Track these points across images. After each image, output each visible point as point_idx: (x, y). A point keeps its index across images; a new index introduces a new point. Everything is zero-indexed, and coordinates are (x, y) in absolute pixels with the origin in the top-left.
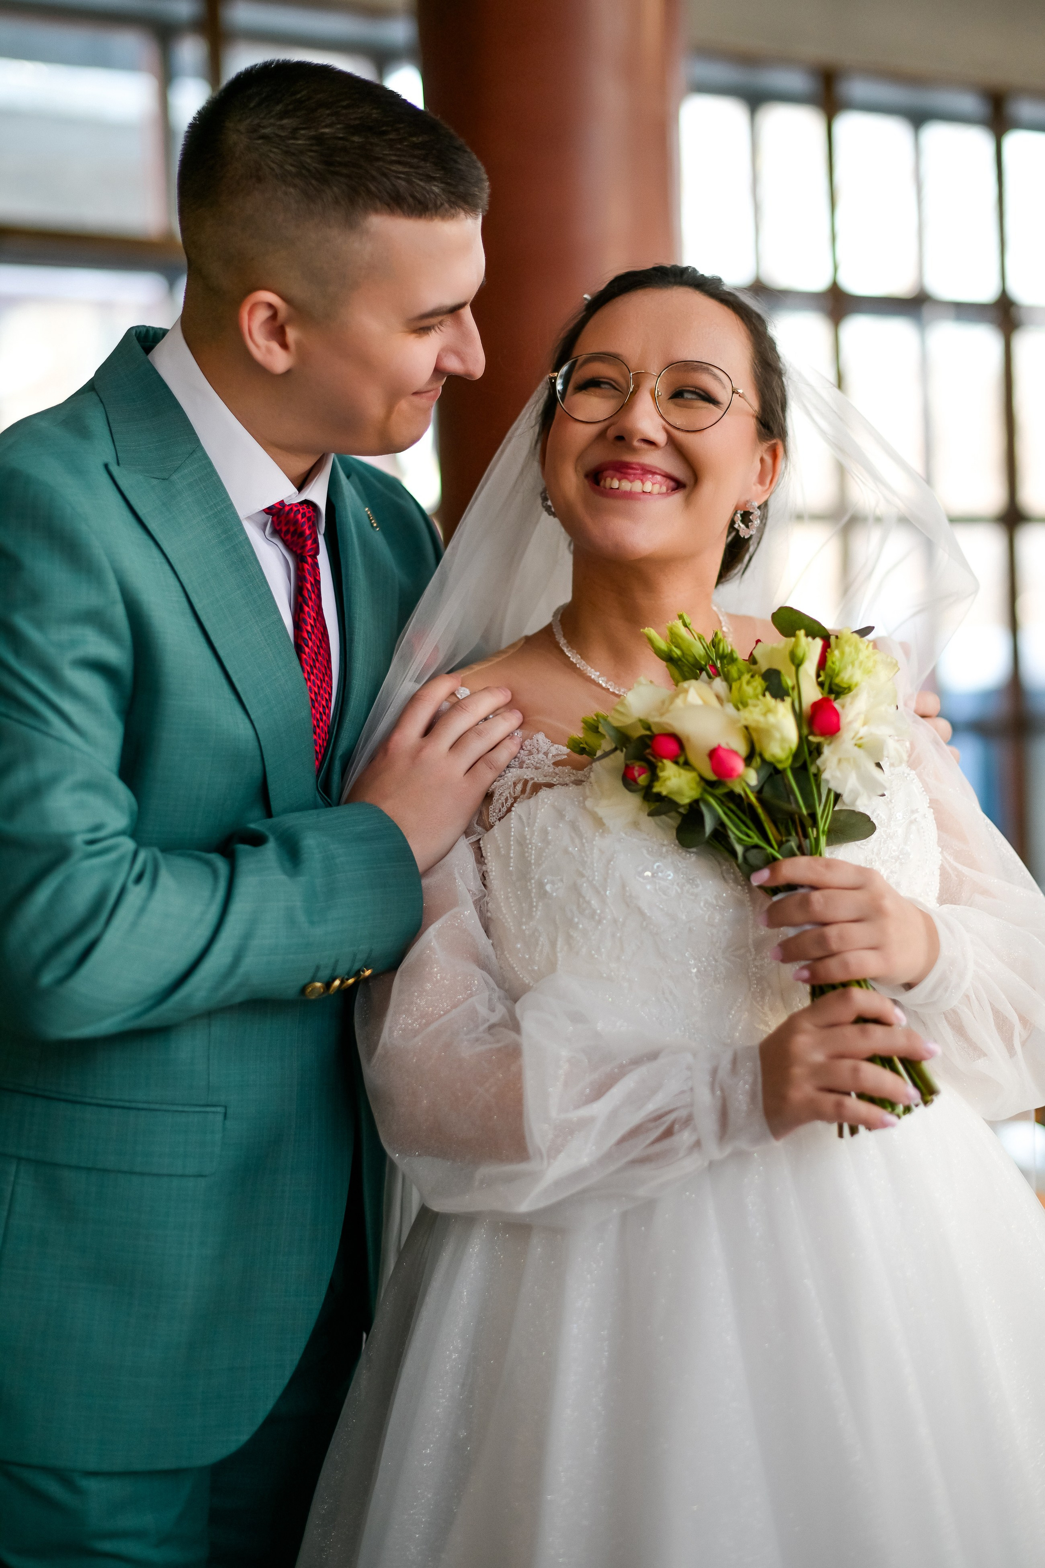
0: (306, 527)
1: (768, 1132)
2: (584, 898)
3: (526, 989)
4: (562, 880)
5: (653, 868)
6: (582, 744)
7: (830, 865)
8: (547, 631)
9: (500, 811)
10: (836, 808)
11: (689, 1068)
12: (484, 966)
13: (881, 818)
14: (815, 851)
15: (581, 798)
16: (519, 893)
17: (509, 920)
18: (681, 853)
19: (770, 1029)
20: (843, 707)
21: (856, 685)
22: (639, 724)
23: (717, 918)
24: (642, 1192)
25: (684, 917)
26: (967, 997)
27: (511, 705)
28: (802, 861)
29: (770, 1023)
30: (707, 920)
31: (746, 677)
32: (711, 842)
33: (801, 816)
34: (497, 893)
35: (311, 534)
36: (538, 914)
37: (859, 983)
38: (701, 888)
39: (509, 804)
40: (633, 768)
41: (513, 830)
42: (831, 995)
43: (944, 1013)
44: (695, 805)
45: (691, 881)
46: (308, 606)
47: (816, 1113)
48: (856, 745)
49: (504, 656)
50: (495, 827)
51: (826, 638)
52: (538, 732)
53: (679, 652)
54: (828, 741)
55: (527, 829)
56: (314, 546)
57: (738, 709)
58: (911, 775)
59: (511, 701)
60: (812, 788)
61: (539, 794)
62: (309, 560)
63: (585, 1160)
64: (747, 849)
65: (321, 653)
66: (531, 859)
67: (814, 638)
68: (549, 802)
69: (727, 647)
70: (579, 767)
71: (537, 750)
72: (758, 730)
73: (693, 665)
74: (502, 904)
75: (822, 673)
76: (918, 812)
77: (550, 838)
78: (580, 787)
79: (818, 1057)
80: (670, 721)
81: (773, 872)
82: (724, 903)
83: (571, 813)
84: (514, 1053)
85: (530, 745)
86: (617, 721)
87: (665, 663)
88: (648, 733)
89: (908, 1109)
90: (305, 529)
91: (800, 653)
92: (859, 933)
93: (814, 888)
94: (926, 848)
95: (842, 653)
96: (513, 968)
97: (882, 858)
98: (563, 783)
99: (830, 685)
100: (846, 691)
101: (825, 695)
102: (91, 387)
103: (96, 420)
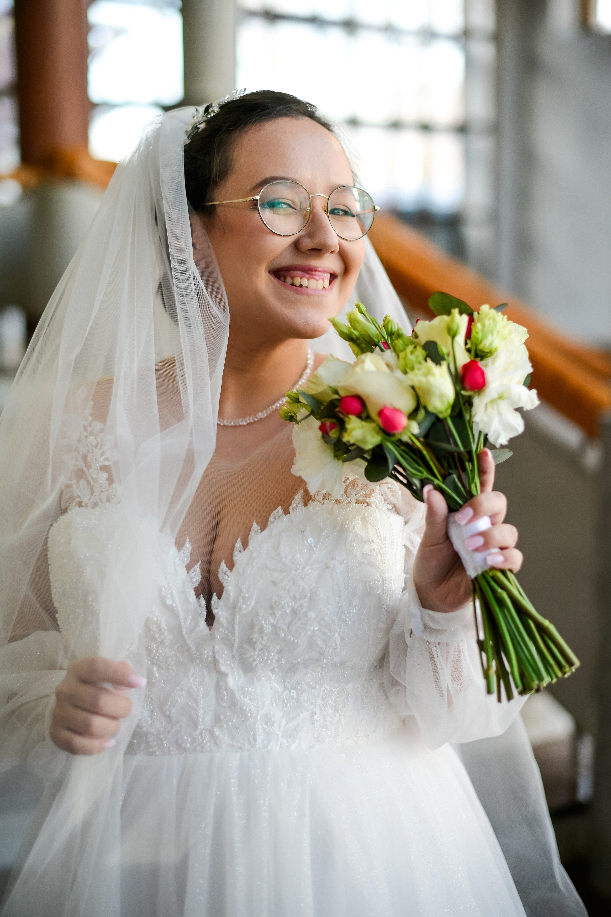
6: (290, 413)
14: (471, 480)
20: (487, 367)
21: (496, 350)
22: (329, 391)
31: (410, 348)
33: (459, 454)
40: (326, 425)
44: (377, 450)
48: (497, 395)
51: (471, 313)
53: (358, 333)
54: (477, 394)
57: (405, 373)
60: (467, 431)
67: (463, 314)
69: (394, 326)
72: (422, 389)
73: (369, 342)
75: (468, 341)
87: (347, 342)
88: (336, 397)
91: (454, 327)
95: (483, 325)
99: (476, 350)
100: (489, 355)
101: (473, 359)
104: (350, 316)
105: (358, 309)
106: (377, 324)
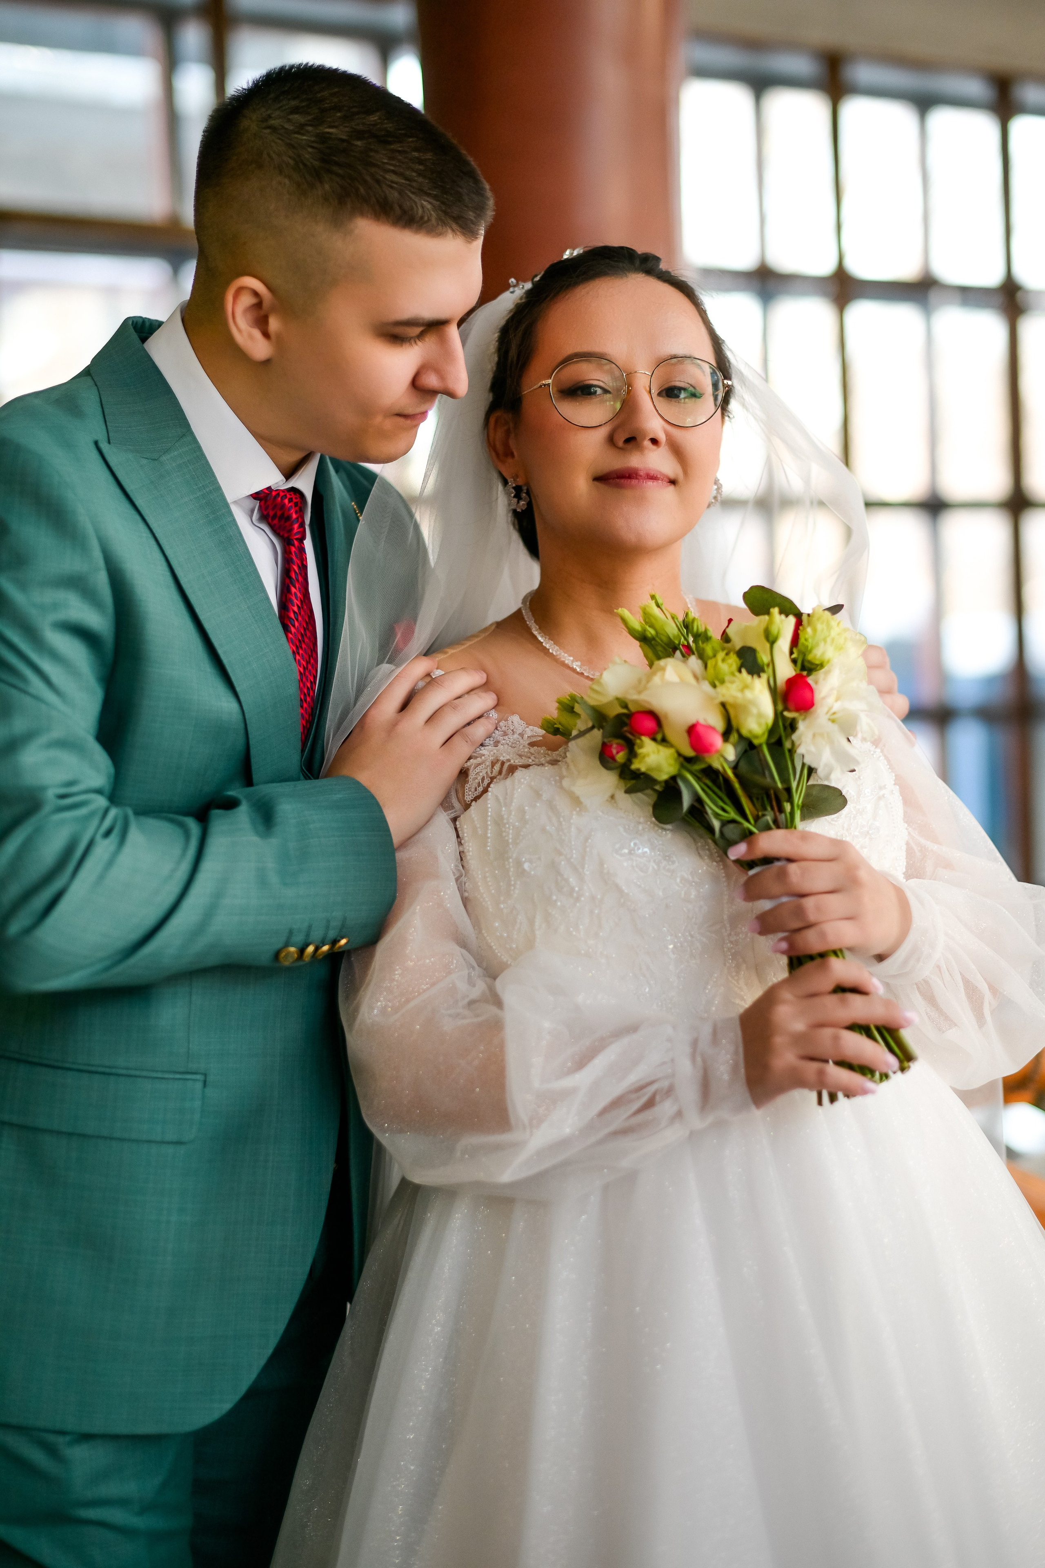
0: (293, 511)
1: (750, 1101)
2: (562, 875)
3: (504, 967)
4: (539, 859)
5: (630, 845)
6: (556, 724)
7: (806, 837)
8: (517, 616)
9: (476, 790)
10: (810, 783)
11: (669, 1040)
12: (463, 944)
13: (850, 794)
14: (790, 825)
15: (558, 778)
16: (497, 872)
17: (487, 899)
18: (657, 830)
19: (746, 1004)
20: (816, 683)
21: (828, 661)
22: (616, 702)
23: (693, 894)
24: (625, 1163)
25: (661, 894)
26: (939, 967)
27: (486, 686)
28: (778, 834)
29: (745, 997)
30: (683, 896)
31: (721, 655)
32: (686, 818)
33: (776, 790)
34: (474, 873)
35: (297, 518)
36: (516, 892)
37: (835, 953)
38: (677, 864)
39: (486, 784)
40: (611, 746)
41: (490, 810)
42: (809, 966)
43: (916, 984)
44: (672, 782)
45: (667, 858)
47: (797, 1081)
48: (829, 719)
49: (477, 640)
50: (472, 808)
51: (799, 616)
52: (513, 714)
53: (653, 632)
54: (803, 717)
55: (504, 809)
56: (301, 529)
57: (714, 686)
58: (877, 753)
59: (486, 683)
60: (786, 762)
61: (515, 774)
62: (296, 542)
63: (567, 1130)
64: (725, 823)
65: (308, 635)
66: (509, 839)
67: (787, 616)
68: (525, 782)
69: (700, 627)
70: (553, 748)
71: (513, 730)
72: (735, 706)
73: (666, 644)
74: (479, 884)
75: (795, 650)
76: (886, 788)
77: (527, 817)
78: (556, 767)
79: (799, 1026)
81: (751, 845)
82: (699, 879)
83: (548, 791)
84: (496, 1026)
85: (505, 726)
86: (593, 700)
88: (625, 711)
89: (885, 1076)
90: (292, 513)
91: (774, 630)
92: (834, 903)
93: (790, 860)
94: (894, 823)
95: (815, 630)
96: (491, 947)
97: (852, 834)
98: (540, 763)
99: (803, 661)
100: (818, 668)
101: (798, 672)
102: (87, 372)
103: (89, 400)
104: (645, 609)
105: (654, 601)
106: (678, 622)
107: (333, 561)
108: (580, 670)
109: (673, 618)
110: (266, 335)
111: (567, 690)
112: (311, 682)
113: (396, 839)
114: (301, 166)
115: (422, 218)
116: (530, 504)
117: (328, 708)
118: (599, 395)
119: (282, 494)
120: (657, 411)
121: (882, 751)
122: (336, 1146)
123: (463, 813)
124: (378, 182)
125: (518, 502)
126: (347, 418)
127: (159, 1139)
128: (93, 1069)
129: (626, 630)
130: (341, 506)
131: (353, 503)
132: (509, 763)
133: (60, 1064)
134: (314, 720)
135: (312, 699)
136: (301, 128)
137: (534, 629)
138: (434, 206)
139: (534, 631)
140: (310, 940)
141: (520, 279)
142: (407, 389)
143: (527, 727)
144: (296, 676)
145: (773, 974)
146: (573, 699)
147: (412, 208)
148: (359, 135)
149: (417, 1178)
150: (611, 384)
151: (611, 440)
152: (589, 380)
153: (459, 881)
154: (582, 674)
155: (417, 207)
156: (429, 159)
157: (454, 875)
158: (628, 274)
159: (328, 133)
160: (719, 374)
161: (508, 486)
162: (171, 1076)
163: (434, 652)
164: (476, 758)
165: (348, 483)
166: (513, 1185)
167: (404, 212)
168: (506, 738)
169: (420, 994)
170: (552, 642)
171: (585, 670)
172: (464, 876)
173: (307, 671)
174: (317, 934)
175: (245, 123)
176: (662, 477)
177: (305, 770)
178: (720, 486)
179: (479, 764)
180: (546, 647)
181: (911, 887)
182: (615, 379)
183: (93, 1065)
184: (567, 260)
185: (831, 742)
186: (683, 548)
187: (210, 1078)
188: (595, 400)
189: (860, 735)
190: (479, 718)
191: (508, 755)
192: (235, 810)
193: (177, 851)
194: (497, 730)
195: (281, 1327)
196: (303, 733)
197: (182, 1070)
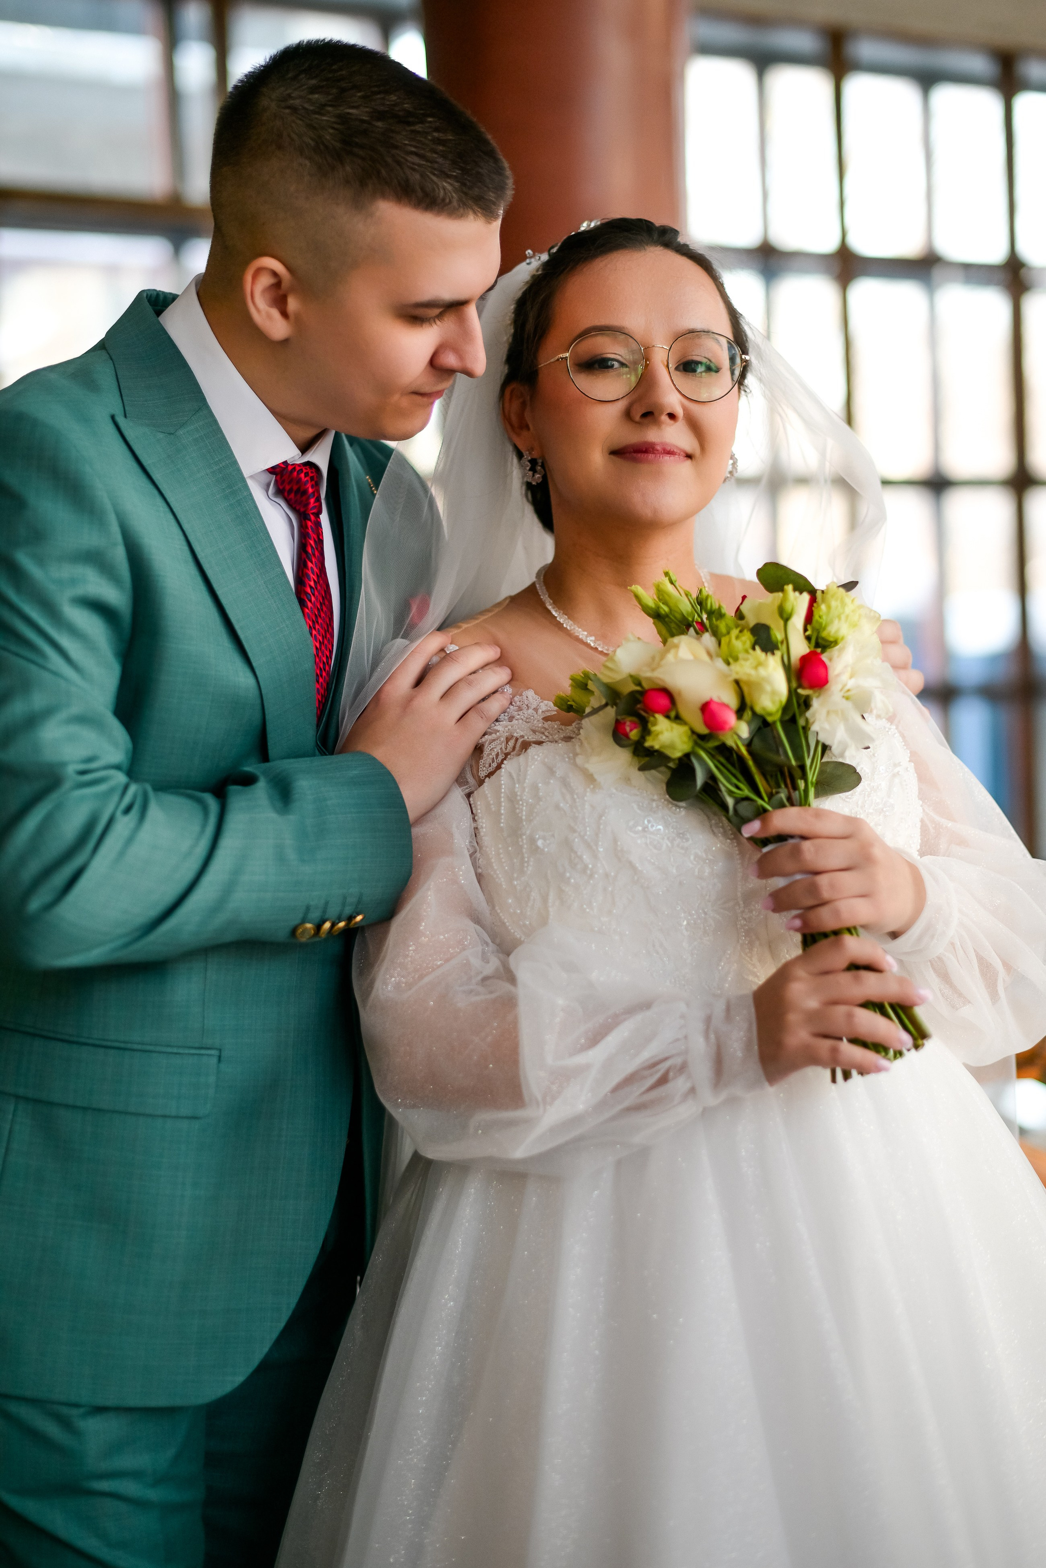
0: (309, 485)
1: (763, 1078)
2: (576, 853)
3: (517, 943)
4: (553, 836)
5: (644, 822)
6: (569, 701)
7: (819, 814)
8: (531, 590)
9: (490, 766)
10: (824, 760)
11: (683, 1016)
13: (865, 771)
14: (804, 802)
15: (571, 755)
16: (510, 849)
17: (500, 876)
18: (671, 807)
19: (759, 980)
20: (830, 660)
21: (843, 638)
22: (630, 679)
23: (707, 871)
24: (638, 1139)
25: (674, 871)
26: (953, 944)
27: (501, 661)
28: (792, 812)
29: (758, 974)
30: (696, 873)
31: (735, 632)
32: (700, 795)
33: (790, 768)
34: (488, 849)
35: (313, 493)
36: (530, 870)
38: (690, 842)
39: (500, 760)
40: (625, 723)
41: (503, 787)
42: (824, 943)
43: (930, 961)
44: (685, 759)
45: (681, 835)
46: (312, 562)
47: (811, 1059)
48: (843, 697)
49: (490, 614)
50: (485, 784)
51: (813, 592)
52: (528, 688)
53: (666, 609)
54: (817, 694)
55: (517, 785)
56: (317, 504)
57: (728, 664)
58: (892, 730)
59: (500, 658)
60: (800, 739)
61: (529, 751)
62: (312, 517)
63: (581, 1107)
64: (738, 801)
65: (324, 610)
66: (522, 816)
67: (801, 593)
68: (539, 759)
69: (714, 604)
70: (566, 724)
71: (527, 705)
72: (749, 683)
73: (680, 622)
74: (493, 860)
75: (809, 627)
76: (900, 765)
77: (541, 794)
78: (569, 743)
79: (813, 1003)
80: (661, 676)
81: (765, 823)
82: (714, 857)
83: (561, 768)
84: (509, 1003)
85: (520, 701)
86: (607, 677)
87: (651, 619)
88: (638, 688)
89: (899, 1054)
90: (308, 488)
91: (788, 607)
92: (850, 880)
93: (804, 838)
94: (908, 800)
95: (829, 607)
96: (504, 923)
97: (867, 811)
98: (553, 740)
99: (817, 638)
100: (833, 645)
101: (812, 649)
102: (102, 346)
103: (105, 375)
104: (659, 586)
105: (667, 578)
106: (692, 599)
107: (348, 536)
108: (594, 645)
109: (687, 595)
110: (284, 314)
111: (582, 665)
112: (327, 656)
113: (412, 815)
114: (322, 147)
115: (443, 200)
116: (545, 477)
117: (344, 683)
118: (616, 368)
119: (298, 468)
120: (675, 385)
121: (897, 728)
122: (348, 1121)
123: (476, 790)
124: (399, 163)
125: (533, 476)
126: (365, 396)
127: (173, 1113)
128: (109, 1044)
129: (640, 607)
130: (357, 481)
131: (368, 477)
132: (523, 739)
133: (75, 1039)
134: (330, 694)
135: (328, 674)
136: (321, 109)
137: (548, 604)
138: (454, 187)
139: (548, 605)
140: (327, 916)
141: (537, 250)
142: (426, 368)
143: (542, 702)
144: (313, 651)
145: (786, 951)
146: (587, 676)
147: (434, 190)
148: (380, 116)
149: (431, 1153)
150: (628, 357)
151: (628, 414)
152: (607, 353)
153: (473, 857)
154: (596, 649)
155: (439, 189)
156: (450, 140)
157: (469, 851)
158: (646, 247)
159: (349, 113)
160: (737, 350)
161: (523, 459)
162: (187, 1051)
163: (448, 626)
164: (491, 734)
165: (361, 456)
166: (524, 1161)
167: (426, 194)
168: (521, 713)
169: (433, 970)
170: (566, 617)
171: (599, 645)
172: (478, 851)
173: (323, 646)
174: (333, 911)
175: (264, 102)
176: (678, 452)
177: (320, 745)
178: (735, 460)
179: (494, 740)
180: (560, 622)
181: (925, 863)
182: (633, 352)
183: (107, 1040)
184: (584, 232)
185: (845, 719)
186: (698, 522)
187: (223, 1054)
188: (612, 373)
189: (875, 712)
190: (494, 693)
191: (521, 731)
192: (253, 787)
193: (196, 828)
194: (512, 705)
195: (294, 1301)
196: (318, 708)
197: (197, 1045)
